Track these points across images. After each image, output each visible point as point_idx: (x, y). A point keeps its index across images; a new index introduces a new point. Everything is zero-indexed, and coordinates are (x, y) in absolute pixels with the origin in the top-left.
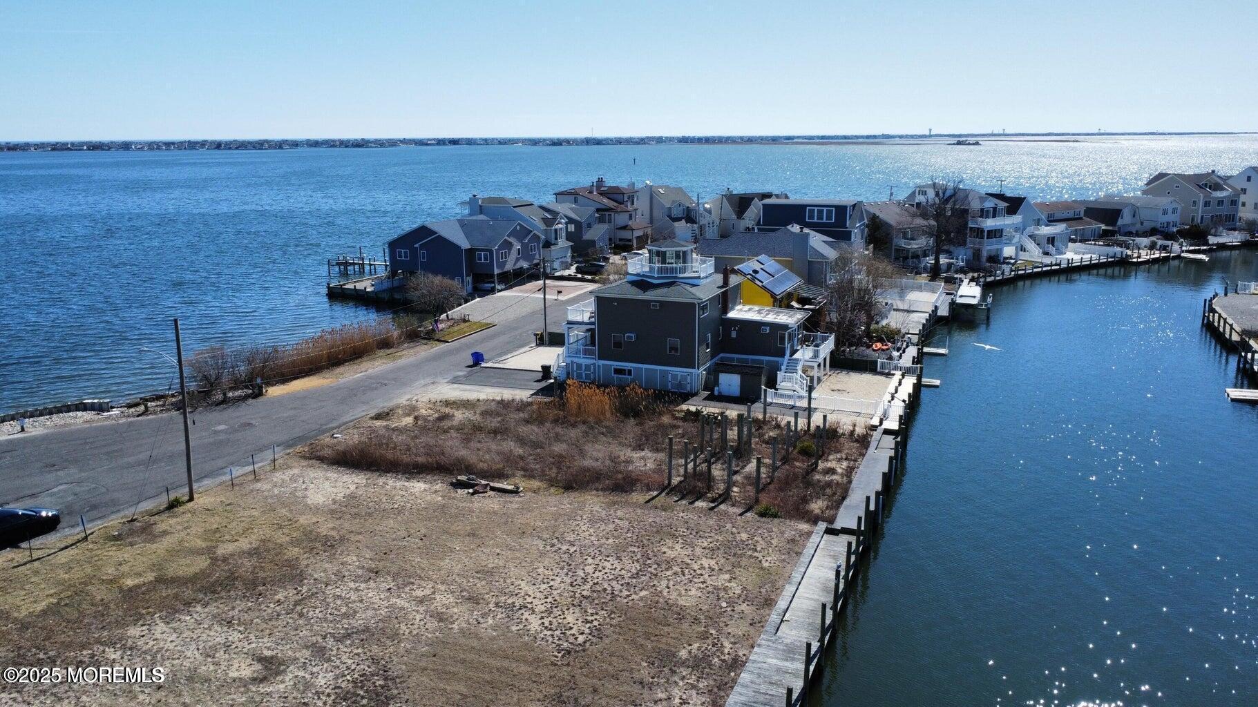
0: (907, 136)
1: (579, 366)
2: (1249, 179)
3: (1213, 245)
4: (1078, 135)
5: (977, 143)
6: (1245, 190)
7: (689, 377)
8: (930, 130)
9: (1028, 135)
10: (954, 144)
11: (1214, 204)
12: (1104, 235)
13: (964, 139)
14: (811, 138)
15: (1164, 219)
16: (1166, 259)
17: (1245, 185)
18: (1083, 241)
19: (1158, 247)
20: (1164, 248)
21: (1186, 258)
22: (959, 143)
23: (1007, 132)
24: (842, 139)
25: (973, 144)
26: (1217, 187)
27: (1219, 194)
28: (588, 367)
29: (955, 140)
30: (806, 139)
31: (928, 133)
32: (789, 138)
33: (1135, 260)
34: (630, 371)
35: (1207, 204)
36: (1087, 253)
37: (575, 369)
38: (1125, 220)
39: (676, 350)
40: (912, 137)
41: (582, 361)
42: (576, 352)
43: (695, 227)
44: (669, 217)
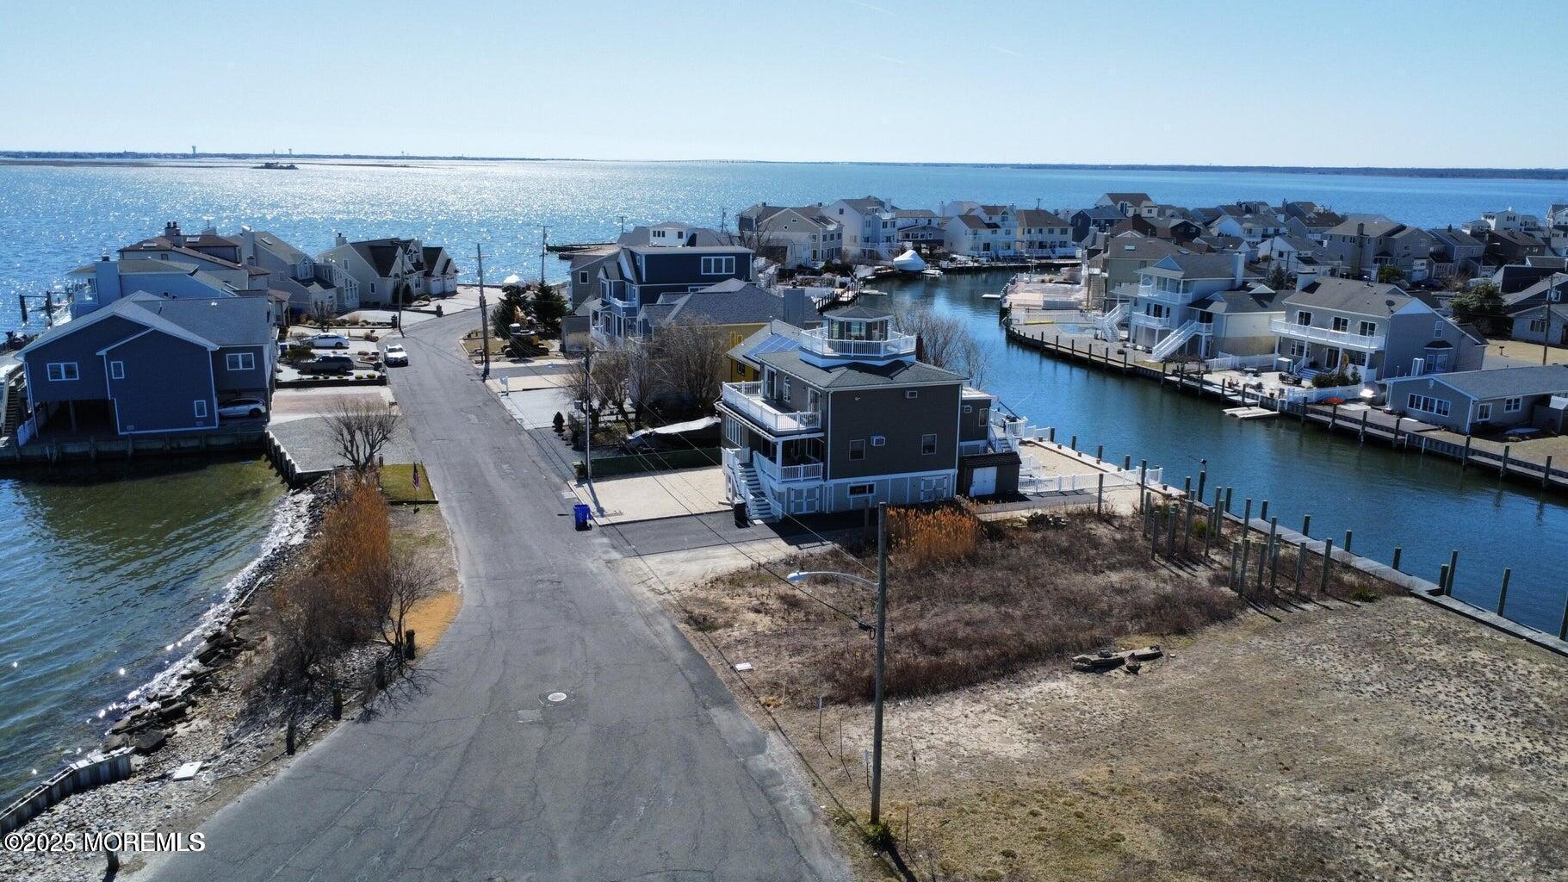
2: (841, 212)
6: (842, 223)
7: (946, 480)
10: (262, 167)
17: (841, 217)
20: (842, 285)
26: (824, 220)
27: (829, 228)
28: (811, 492)
31: (190, 152)
34: (871, 487)
39: (932, 448)
41: (803, 485)
42: (795, 473)
43: (332, 292)
44: (295, 278)
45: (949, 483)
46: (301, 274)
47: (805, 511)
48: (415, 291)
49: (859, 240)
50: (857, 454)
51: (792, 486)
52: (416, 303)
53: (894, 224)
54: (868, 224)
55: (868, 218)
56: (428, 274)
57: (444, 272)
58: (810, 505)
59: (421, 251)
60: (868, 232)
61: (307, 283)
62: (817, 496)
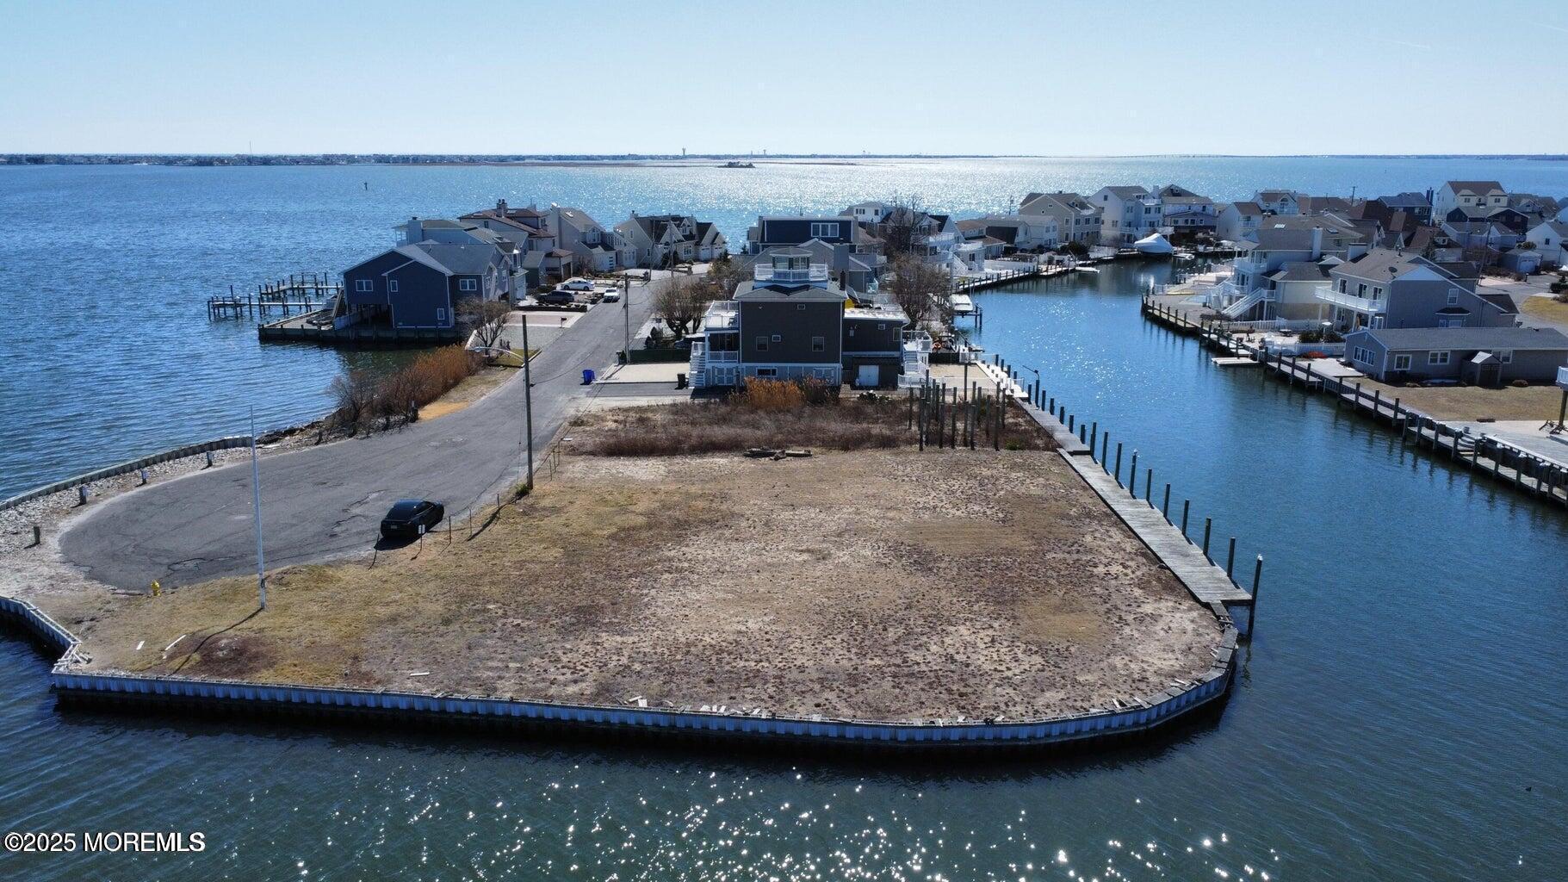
0: (659, 158)
1: (721, 371)
2: (1106, 198)
3: (1093, 259)
4: (855, 157)
5: (750, 166)
6: (1103, 208)
7: (833, 372)
8: (684, 150)
9: (792, 157)
10: (725, 166)
11: (1083, 221)
12: (1008, 252)
13: (736, 161)
14: (545, 158)
15: (1047, 236)
16: (1066, 272)
17: (1102, 203)
18: (995, 257)
19: (1055, 262)
20: (1059, 263)
21: (1080, 271)
22: (731, 165)
23: (768, 153)
24: (584, 159)
25: (747, 167)
26: (1083, 206)
27: (1086, 213)
28: (730, 371)
29: (726, 162)
30: (539, 159)
31: (681, 154)
32: (519, 158)
33: (1045, 274)
34: (774, 371)
35: (1077, 222)
36: (1004, 269)
37: (716, 374)
38: (1020, 238)
39: (821, 347)
40: (666, 157)
41: (724, 365)
42: (717, 357)
43: (612, 254)
44: (585, 243)
45: (835, 373)
46: (589, 240)
47: (725, 383)
48: (682, 255)
49: (1119, 224)
50: (762, 347)
51: (716, 365)
52: (679, 265)
53: (1159, 210)
54: (1129, 210)
55: (1130, 204)
56: (698, 244)
57: (713, 243)
58: (730, 380)
59: (694, 224)
60: (1130, 216)
61: (593, 246)
62: (735, 373)
